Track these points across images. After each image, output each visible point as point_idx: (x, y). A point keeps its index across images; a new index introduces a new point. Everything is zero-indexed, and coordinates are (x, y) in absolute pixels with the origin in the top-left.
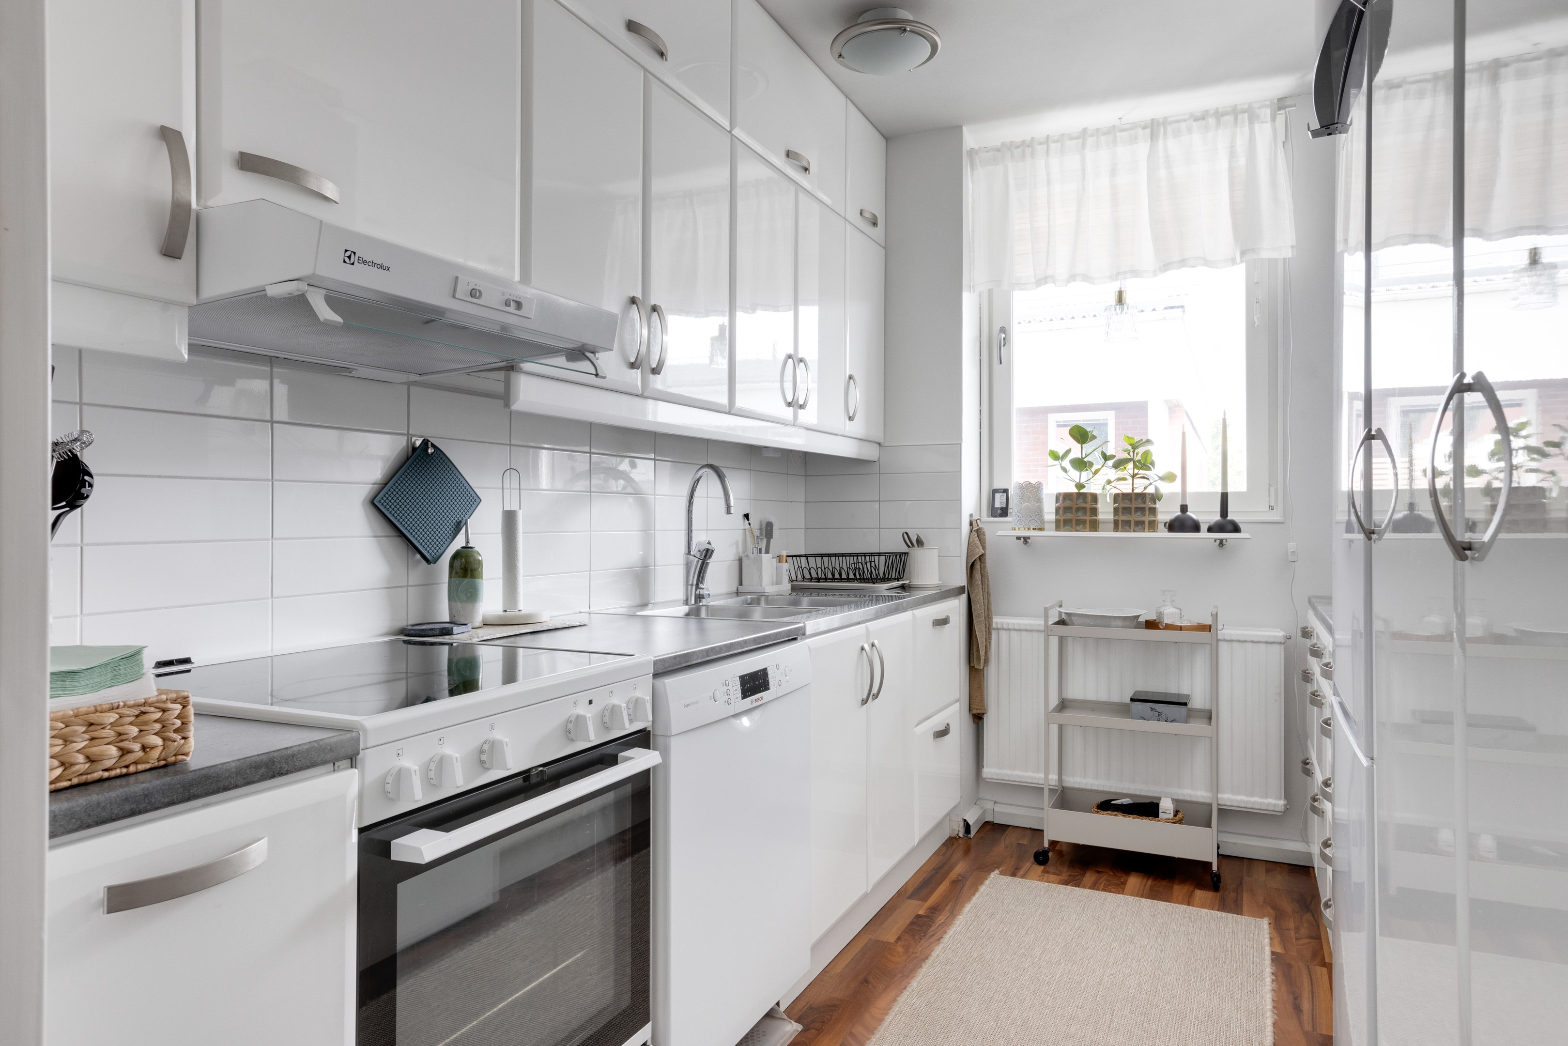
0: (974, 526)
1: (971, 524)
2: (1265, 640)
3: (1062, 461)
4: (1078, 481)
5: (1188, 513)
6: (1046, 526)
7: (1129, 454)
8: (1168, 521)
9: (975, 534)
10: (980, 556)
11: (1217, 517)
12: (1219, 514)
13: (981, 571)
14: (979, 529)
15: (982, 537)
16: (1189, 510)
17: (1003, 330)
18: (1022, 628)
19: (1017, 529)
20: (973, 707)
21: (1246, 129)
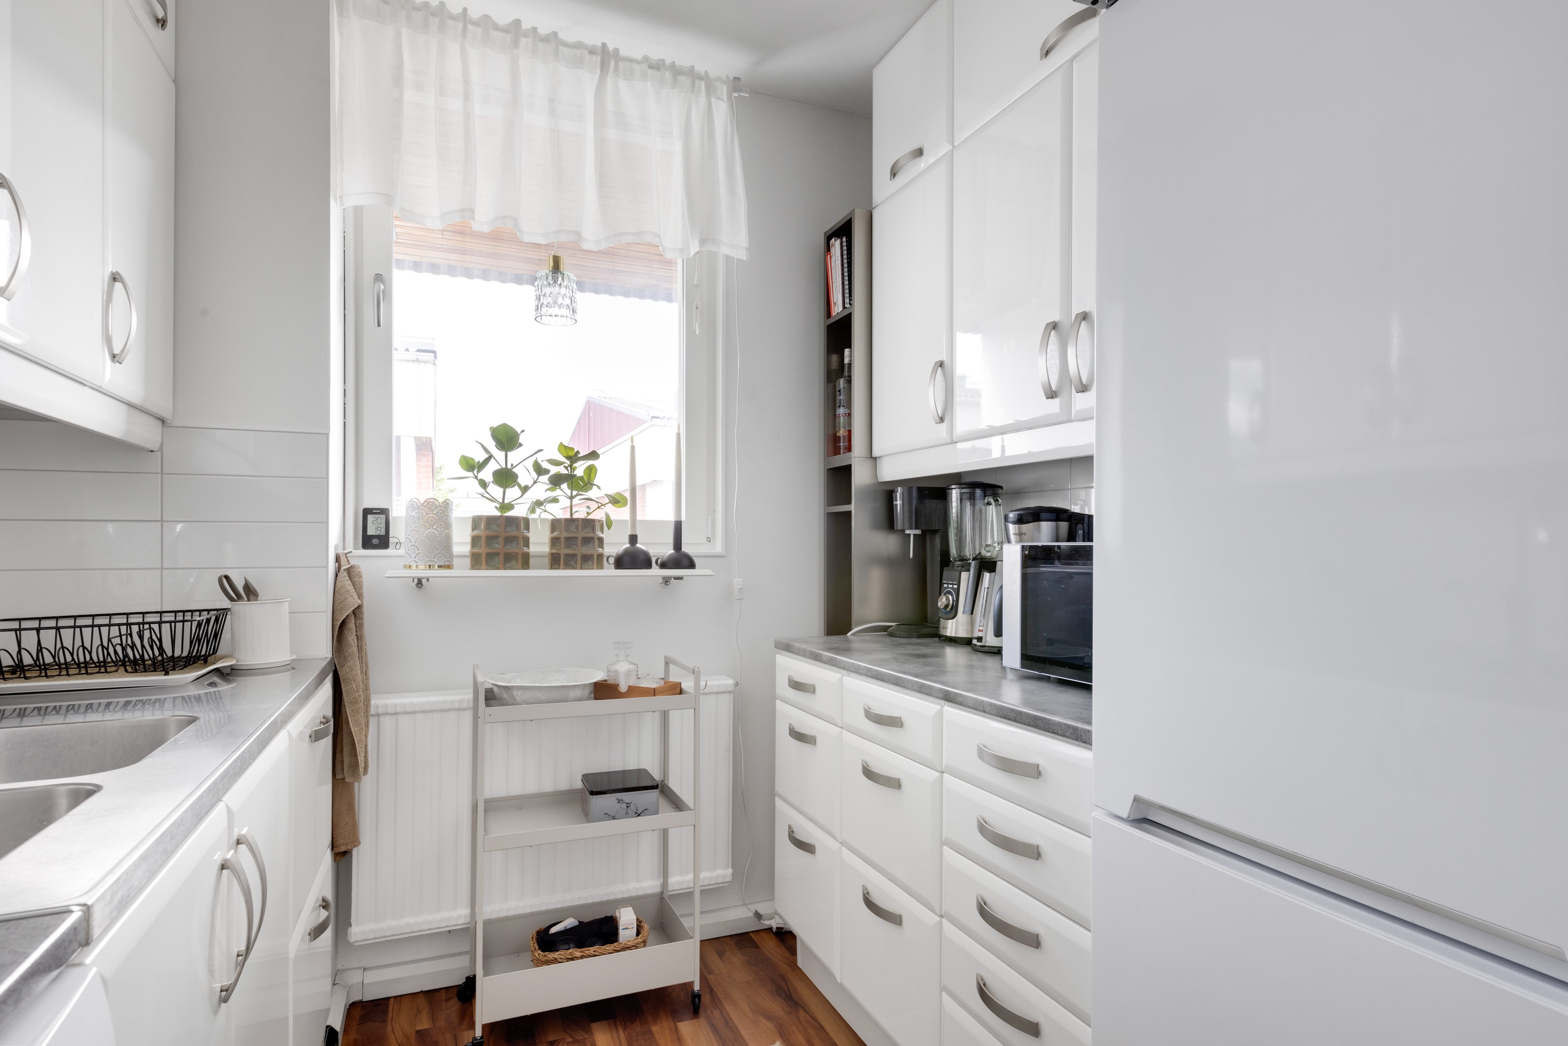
0: (342, 563)
1: (338, 559)
2: (716, 690)
3: (478, 472)
4: (501, 501)
5: (638, 545)
6: (456, 562)
7: (566, 468)
8: (615, 554)
9: (343, 575)
10: (353, 610)
11: (670, 551)
12: (672, 547)
13: (356, 631)
14: (351, 567)
15: (356, 579)
16: (638, 542)
17: (379, 278)
18: (417, 708)
19: (414, 567)
20: (340, 841)
21: (703, 100)
